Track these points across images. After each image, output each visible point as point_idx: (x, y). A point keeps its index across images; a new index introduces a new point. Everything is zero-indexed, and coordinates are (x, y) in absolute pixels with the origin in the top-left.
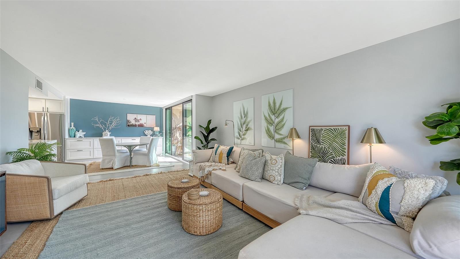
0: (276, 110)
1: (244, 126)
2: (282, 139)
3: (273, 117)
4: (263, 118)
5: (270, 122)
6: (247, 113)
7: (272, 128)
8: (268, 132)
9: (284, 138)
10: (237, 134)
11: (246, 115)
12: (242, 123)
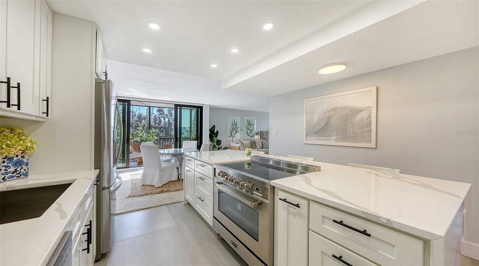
0: (251, 123)
1: (235, 130)
2: (253, 136)
3: (249, 127)
4: (245, 127)
5: (248, 129)
6: (237, 123)
7: (249, 132)
8: (247, 133)
9: (253, 135)
10: (229, 134)
11: (236, 124)
12: (233, 128)
